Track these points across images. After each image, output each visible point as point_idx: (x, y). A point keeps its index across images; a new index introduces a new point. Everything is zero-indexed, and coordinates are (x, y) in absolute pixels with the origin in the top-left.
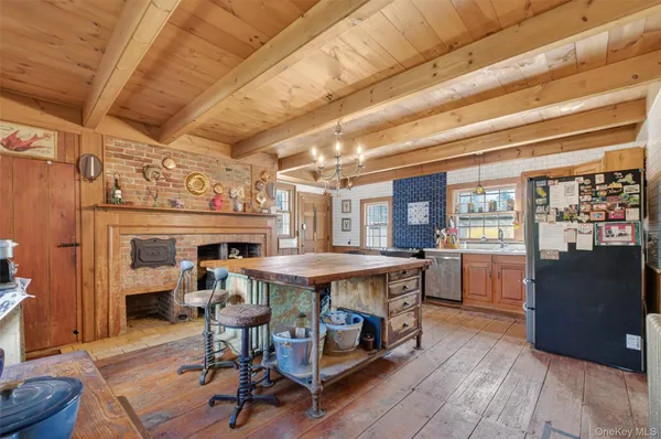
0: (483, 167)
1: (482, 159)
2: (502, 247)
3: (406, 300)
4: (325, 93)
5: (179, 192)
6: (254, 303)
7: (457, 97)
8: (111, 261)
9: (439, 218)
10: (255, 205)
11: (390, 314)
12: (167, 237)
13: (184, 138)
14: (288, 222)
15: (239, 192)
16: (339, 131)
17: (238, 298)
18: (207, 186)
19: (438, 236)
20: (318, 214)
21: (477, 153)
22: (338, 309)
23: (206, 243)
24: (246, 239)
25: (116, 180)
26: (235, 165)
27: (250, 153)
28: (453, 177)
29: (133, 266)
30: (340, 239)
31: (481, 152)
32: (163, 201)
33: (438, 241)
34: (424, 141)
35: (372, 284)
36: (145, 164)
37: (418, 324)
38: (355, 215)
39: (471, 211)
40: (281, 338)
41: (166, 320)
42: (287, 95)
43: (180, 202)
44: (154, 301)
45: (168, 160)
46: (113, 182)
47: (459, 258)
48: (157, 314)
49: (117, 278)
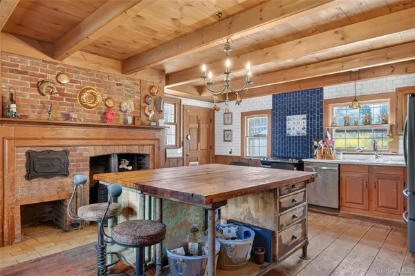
0: (359, 83)
1: (357, 76)
2: (377, 158)
3: (294, 213)
4: (216, 11)
5: (72, 105)
6: (147, 218)
7: (342, 16)
8: (6, 172)
9: (316, 131)
10: (144, 118)
11: (280, 227)
12: (61, 149)
13: (77, 54)
14: (174, 132)
15: (129, 106)
16: (228, 48)
17: (130, 211)
18: (99, 99)
19: (316, 147)
20: (201, 126)
21: (353, 70)
22: (229, 222)
23: (98, 154)
24: (135, 150)
25: (12, 95)
26: (126, 80)
27: (140, 68)
28: (329, 92)
29: (28, 177)
30: (221, 149)
31: (357, 69)
32: (57, 115)
33: (316, 151)
34: (304, 59)
35: (263, 198)
36: (40, 79)
37: (304, 235)
38: (236, 127)
39: (347, 124)
40: (176, 254)
41: (59, 227)
42: (179, 13)
43: (74, 115)
44: (48, 209)
45: (62, 76)
46: (8, 96)
47: (337, 168)
48: (51, 221)
49: (12, 189)
